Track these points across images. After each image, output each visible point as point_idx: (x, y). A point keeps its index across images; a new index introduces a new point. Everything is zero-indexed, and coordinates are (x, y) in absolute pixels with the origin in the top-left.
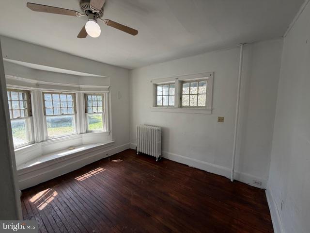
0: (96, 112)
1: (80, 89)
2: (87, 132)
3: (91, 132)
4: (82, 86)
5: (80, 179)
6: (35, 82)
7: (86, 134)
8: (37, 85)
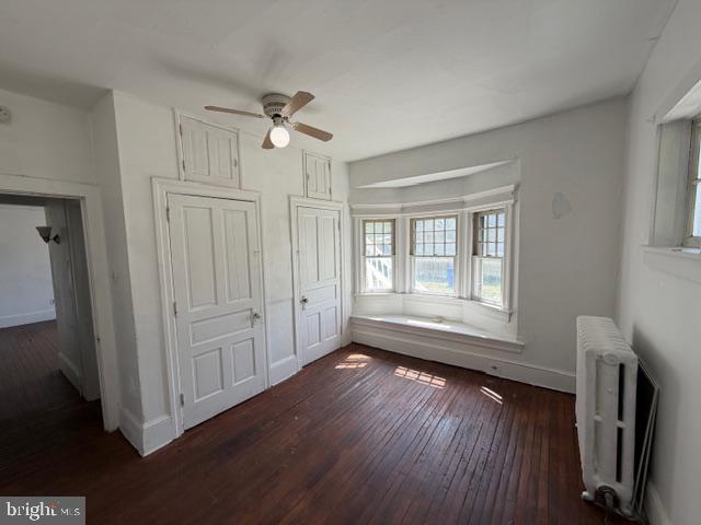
0: (493, 254)
1: (463, 204)
2: (472, 298)
3: (479, 300)
4: (467, 198)
5: (401, 371)
6: (400, 205)
7: (470, 302)
8: (403, 210)
